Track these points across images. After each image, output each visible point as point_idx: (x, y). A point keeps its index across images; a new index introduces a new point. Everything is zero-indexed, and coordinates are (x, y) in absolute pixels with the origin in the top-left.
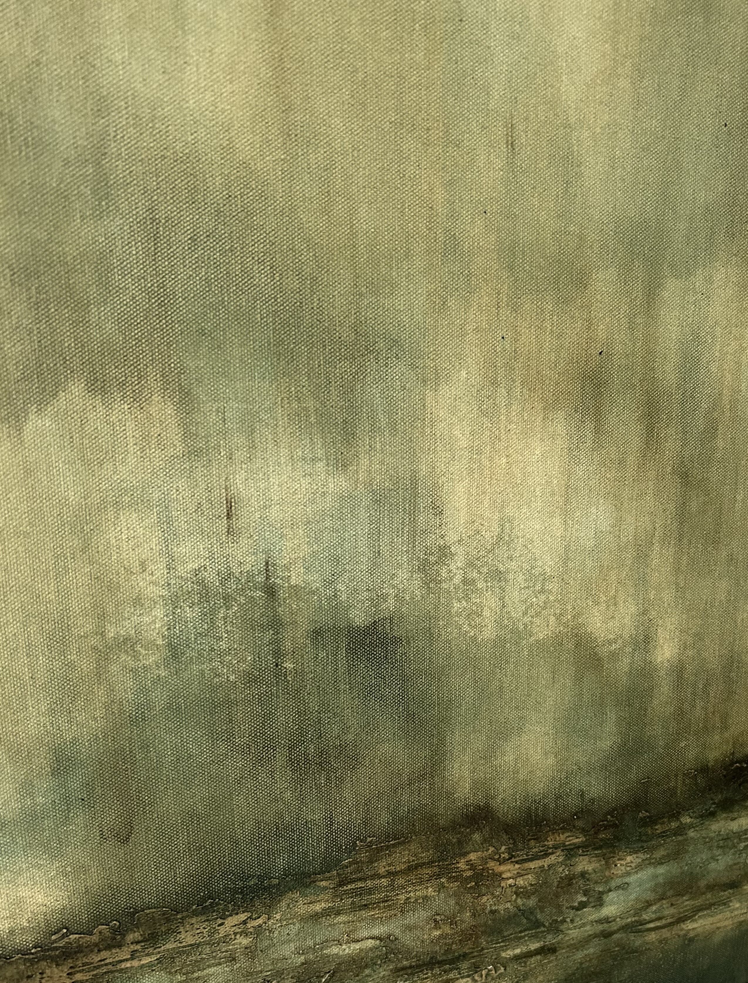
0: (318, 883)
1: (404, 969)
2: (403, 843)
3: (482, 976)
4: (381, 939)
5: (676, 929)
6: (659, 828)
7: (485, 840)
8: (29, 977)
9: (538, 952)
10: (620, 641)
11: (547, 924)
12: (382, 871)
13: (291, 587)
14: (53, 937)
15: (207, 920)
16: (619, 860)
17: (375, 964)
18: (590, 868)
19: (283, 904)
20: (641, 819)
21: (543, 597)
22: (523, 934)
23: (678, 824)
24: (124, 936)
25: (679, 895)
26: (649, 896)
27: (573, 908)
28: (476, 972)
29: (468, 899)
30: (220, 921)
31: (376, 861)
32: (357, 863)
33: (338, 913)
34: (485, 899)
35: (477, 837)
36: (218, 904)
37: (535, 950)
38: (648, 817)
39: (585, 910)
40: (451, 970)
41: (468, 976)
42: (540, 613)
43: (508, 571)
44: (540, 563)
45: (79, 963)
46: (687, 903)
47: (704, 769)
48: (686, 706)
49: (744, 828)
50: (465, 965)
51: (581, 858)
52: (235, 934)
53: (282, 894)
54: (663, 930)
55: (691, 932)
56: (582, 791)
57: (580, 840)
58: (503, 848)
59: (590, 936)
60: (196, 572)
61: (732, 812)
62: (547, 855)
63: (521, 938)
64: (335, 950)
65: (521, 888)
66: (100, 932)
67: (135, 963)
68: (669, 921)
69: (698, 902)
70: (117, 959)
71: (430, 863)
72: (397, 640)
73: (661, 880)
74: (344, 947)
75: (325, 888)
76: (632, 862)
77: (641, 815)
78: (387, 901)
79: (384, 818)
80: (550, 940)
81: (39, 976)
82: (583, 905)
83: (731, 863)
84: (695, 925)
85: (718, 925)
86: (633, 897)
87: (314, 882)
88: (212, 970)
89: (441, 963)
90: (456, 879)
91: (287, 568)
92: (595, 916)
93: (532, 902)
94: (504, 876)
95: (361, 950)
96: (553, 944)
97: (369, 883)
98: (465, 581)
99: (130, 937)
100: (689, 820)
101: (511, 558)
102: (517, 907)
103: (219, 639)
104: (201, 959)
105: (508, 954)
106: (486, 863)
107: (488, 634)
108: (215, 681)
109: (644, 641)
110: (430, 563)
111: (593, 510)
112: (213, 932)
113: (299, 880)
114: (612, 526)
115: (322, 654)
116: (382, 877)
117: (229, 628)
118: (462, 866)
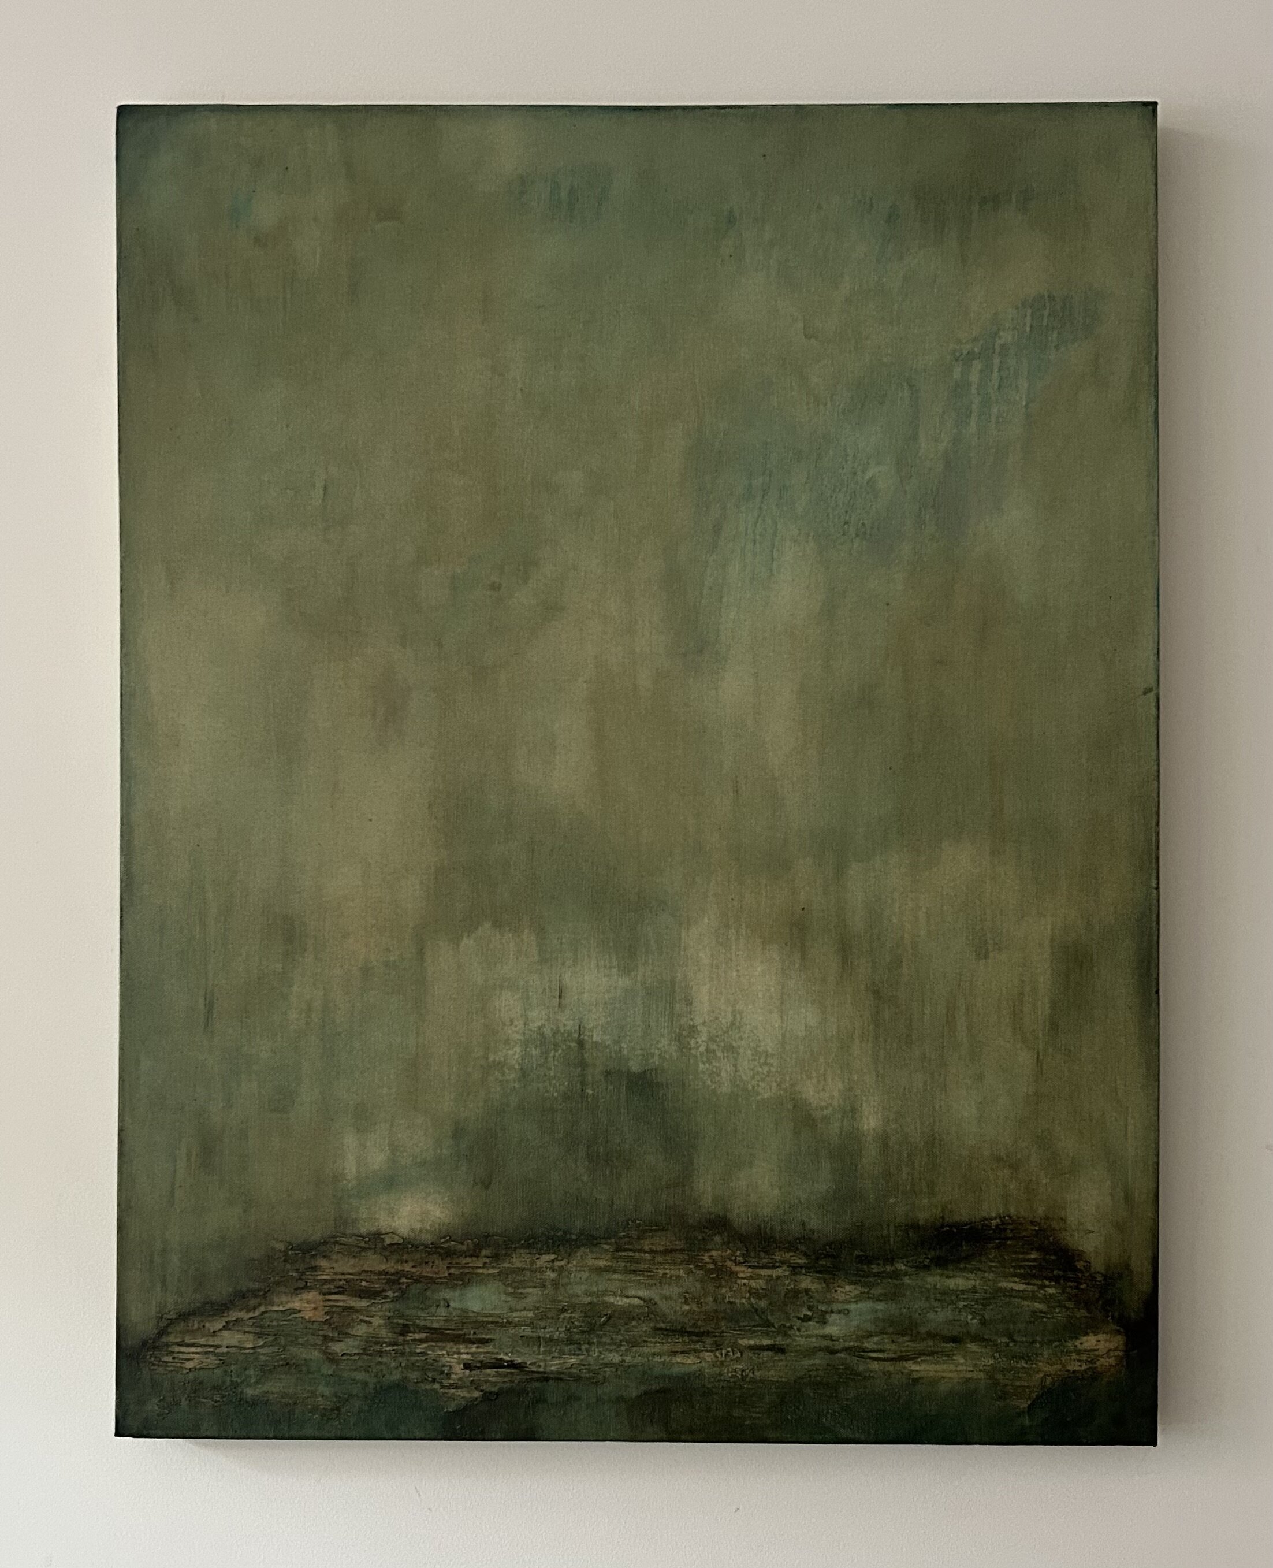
0: (602, 1246)
1: (661, 1329)
2: (663, 1230)
3: (722, 1354)
4: (645, 1301)
5: (899, 1365)
6: (875, 1268)
7: (724, 1243)
8: (427, 1263)
9: (769, 1348)
10: (831, 1108)
11: (776, 1326)
12: (647, 1248)
13: (593, 1042)
14: (443, 1240)
15: (530, 1253)
16: (838, 1287)
17: (640, 1319)
18: (813, 1287)
19: (578, 1254)
20: (859, 1256)
21: (766, 1069)
22: (756, 1329)
23: (893, 1268)
24: (480, 1250)
25: (899, 1334)
26: (872, 1328)
27: (799, 1318)
28: (717, 1350)
29: (711, 1287)
30: (537, 1256)
31: (644, 1239)
32: (629, 1237)
33: (615, 1272)
34: (724, 1290)
35: (717, 1239)
36: (537, 1243)
37: (767, 1345)
38: (864, 1256)
39: (810, 1323)
40: (698, 1342)
41: (711, 1351)
42: (764, 1079)
43: (739, 1047)
44: (763, 1044)
45: (454, 1261)
46: (909, 1344)
47: (915, 1226)
48: (893, 1169)
49: (962, 1288)
50: (709, 1341)
51: (805, 1277)
52: (547, 1268)
53: (579, 1247)
54: (885, 1363)
55: (914, 1373)
56: (804, 1221)
57: (803, 1261)
58: (738, 1253)
59: (815, 1347)
60: (540, 1028)
62: (774, 1267)
63: (754, 1332)
64: (612, 1300)
65: (754, 1289)
66: (468, 1245)
67: (485, 1271)
68: (892, 1356)
69: (921, 1346)
70: (476, 1265)
71: (682, 1251)
72: (659, 1085)
73: (880, 1315)
74: (618, 1298)
75: (607, 1250)
76: (851, 1292)
77: (857, 1253)
78: (649, 1272)
79: (648, 1208)
80: (779, 1340)
81: (431, 1264)
82: (807, 1319)
83: (951, 1318)
84: (918, 1368)
85: (944, 1375)
86: (855, 1323)
87: (600, 1243)
88: (530, 1290)
89: (690, 1334)
90: (701, 1268)
91: (592, 1030)
92: (821, 1332)
93: (763, 1303)
94: (739, 1275)
95: (630, 1305)
96: (783, 1345)
97: (637, 1255)
98: (707, 1050)
99: (484, 1252)
100: (903, 1268)
101: (741, 1038)
102: (752, 1305)
103: (550, 1069)
104: (525, 1280)
105: (744, 1342)
106: (725, 1262)
107: (725, 1089)
108: (546, 1094)
109: (852, 1111)
110: (683, 1036)
111: (803, 1010)
112: (533, 1263)
113: (590, 1240)
114: (820, 1023)
115: (611, 1087)
116: (647, 1252)
117: (556, 1063)
118: (706, 1258)
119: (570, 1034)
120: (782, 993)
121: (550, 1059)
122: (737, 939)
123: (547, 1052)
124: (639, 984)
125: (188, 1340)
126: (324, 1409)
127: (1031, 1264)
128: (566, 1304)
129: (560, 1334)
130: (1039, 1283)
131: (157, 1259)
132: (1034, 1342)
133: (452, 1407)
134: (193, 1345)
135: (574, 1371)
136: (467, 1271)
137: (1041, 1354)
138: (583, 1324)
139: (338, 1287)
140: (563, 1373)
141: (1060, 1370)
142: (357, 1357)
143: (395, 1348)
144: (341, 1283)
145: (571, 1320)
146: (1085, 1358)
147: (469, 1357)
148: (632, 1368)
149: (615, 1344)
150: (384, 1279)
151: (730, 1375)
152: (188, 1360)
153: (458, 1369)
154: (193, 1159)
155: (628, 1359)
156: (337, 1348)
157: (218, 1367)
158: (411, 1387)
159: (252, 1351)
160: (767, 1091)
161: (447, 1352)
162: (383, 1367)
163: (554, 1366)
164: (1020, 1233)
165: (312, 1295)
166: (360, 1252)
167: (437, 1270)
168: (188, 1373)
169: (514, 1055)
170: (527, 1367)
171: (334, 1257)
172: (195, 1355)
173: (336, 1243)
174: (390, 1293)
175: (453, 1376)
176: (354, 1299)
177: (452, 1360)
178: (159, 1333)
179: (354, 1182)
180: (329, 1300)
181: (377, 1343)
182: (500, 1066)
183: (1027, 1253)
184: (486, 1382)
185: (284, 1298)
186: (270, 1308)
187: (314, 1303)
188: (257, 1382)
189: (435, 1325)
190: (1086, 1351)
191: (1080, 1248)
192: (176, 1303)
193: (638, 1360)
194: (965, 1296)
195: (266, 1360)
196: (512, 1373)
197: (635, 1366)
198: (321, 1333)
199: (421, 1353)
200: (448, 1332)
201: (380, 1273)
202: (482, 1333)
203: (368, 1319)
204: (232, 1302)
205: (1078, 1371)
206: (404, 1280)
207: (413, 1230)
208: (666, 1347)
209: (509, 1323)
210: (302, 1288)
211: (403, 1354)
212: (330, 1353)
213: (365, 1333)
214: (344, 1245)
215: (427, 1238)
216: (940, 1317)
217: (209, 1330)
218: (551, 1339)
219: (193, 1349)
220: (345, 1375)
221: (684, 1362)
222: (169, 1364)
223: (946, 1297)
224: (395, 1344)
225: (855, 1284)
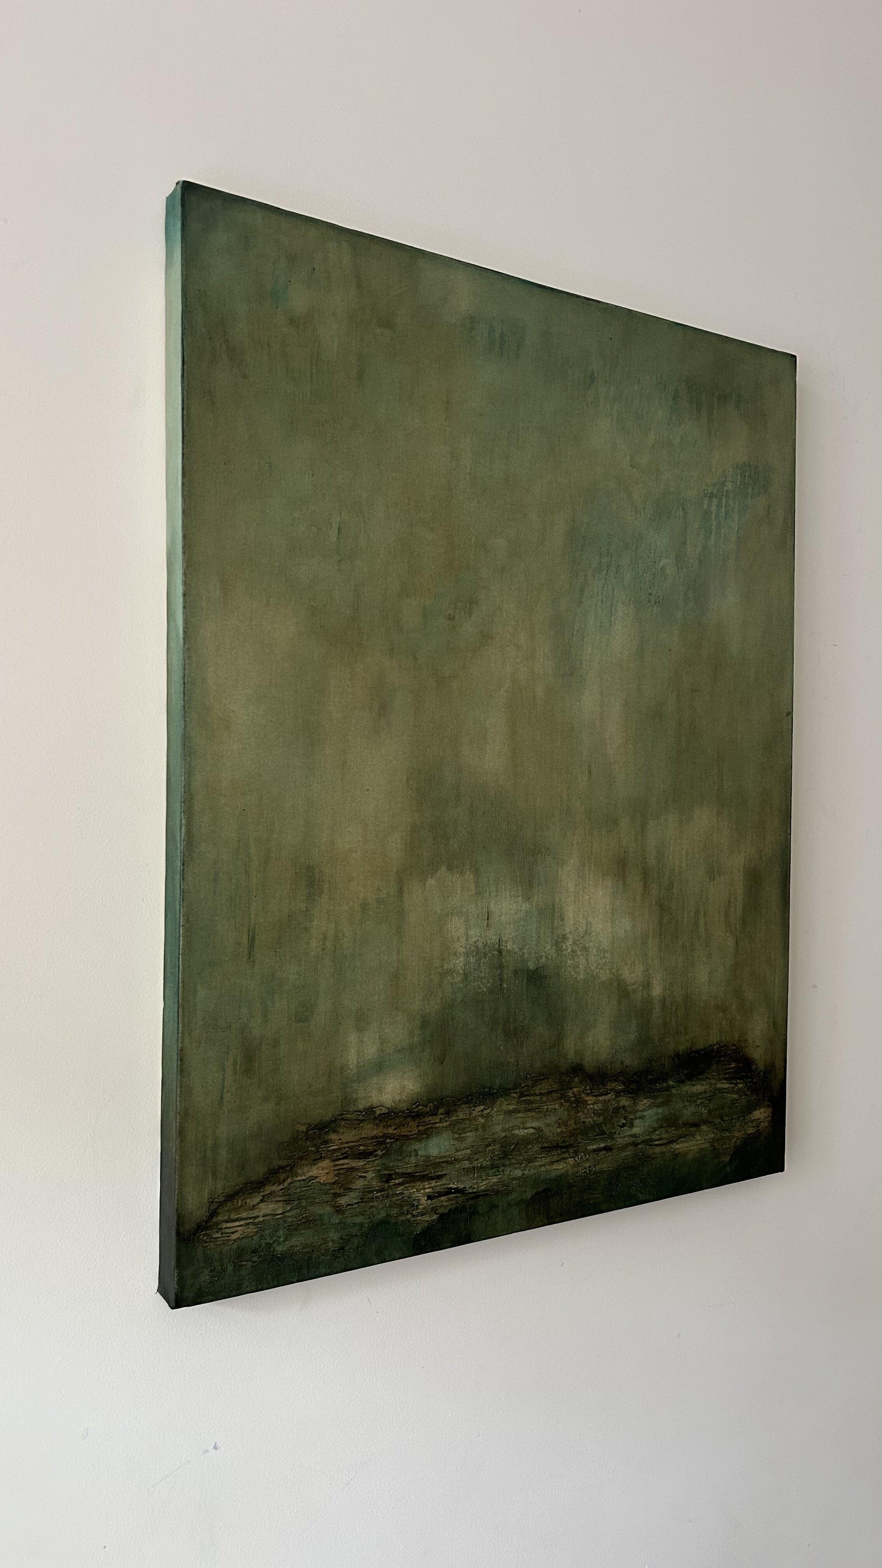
0: (511, 1095)
1: (545, 1148)
2: (546, 1078)
3: (578, 1158)
4: (536, 1130)
5: (669, 1147)
6: (658, 1086)
7: (580, 1082)
8: (403, 1125)
10: (637, 984)
11: (607, 1133)
12: (537, 1092)
13: (507, 950)
14: (414, 1106)
15: (468, 1107)
16: (640, 1101)
17: (532, 1143)
18: (627, 1104)
19: (498, 1103)
20: (650, 1079)
21: (604, 960)
22: (597, 1137)
23: (667, 1085)
24: (438, 1110)
25: (669, 1127)
26: (655, 1125)
27: (619, 1126)
28: (576, 1156)
29: (573, 1113)
30: (473, 1108)
31: (535, 1086)
32: (527, 1086)
33: (519, 1112)
34: (580, 1114)
35: (576, 1079)
36: (473, 1099)
37: (602, 1148)
38: (653, 1079)
39: (625, 1128)
40: (565, 1152)
41: (573, 1157)
42: (603, 968)
43: (589, 947)
44: (602, 944)
45: (421, 1121)
46: (674, 1132)
47: (677, 1055)
48: (667, 1020)
49: (699, 1091)
50: (571, 1150)
51: (623, 1098)
52: (479, 1116)
53: (498, 1098)
54: (663, 1147)
55: (677, 1151)
56: (622, 1060)
57: (622, 1087)
58: (588, 1087)
59: (628, 1144)
60: (475, 942)
61: (693, 1081)
62: (607, 1094)
63: (596, 1139)
64: (517, 1132)
65: (596, 1110)
66: (430, 1107)
67: (441, 1125)
68: (665, 1141)
69: (679, 1132)
70: (435, 1121)
71: (557, 1091)
72: (545, 977)
73: (660, 1116)
74: (521, 1131)
75: (514, 1098)
76: (646, 1103)
77: (649, 1077)
78: (539, 1109)
79: (538, 1065)
80: (609, 1143)
81: (406, 1125)
82: (624, 1125)
83: (694, 1111)
84: (678, 1146)
85: (690, 1148)
86: (647, 1124)
87: (510, 1093)
88: (468, 1134)
89: (562, 1147)
90: (568, 1101)
91: (506, 942)
92: (629, 1133)
93: (601, 1120)
94: (588, 1103)
95: (527, 1134)
96: (610, 1145)
97: (532, 1098)
98: (572, 951)
99: (440, 1111)
100: (672, 1083)
101: (590, 941)
102: (594, 1121)
103: (481, 972)
104: (466, 1127)
105: (591, 1148)
106: (581, 1094)
107: (581, 976)
108: (479, 990)
109: (647, 985)
110: (559, 942)
111: (623, 920)
112: (471, 1114)
113: (505, 1092)
114: (631, 928)
115: (517, 981)
116: (538, 1095)
117: (485, 967)
118: (570, 1094)
119: (494, 945)
120: (613, 910)
121: (482, 965)
122: (589, 874)
123: (480, 959)
124: (534, 907)
125: (233, 1216)
126: (332, 1250)
127: (731, 1071)
128: (490, 1140)
129: (486, 1163)
130: (735, 1082)
131: (209, 1154)
132: (732, 1119)
133: (418, 1230)
134: (237, 1220)
135: (494, 1187)
136: (429, 1126)
137: (735, 1126)
138: (500, 1153)
139: (343, 1154)
140: (488, 1190)
141: (744, 1134)
142: (356, 1206)
143: (382, 1193)
144: (346, 1150)
145: (493, 1151)
146: (754, 1125)
147: (430, 1190)
148: (528, 1178)
149: (518, 1163)
150: (375, 1142)
151: (583, 1171)
152: (233, 1233)
153: (424, 1200)
154: (238, 1067)
155: (526, 1172)
156: (343, 1201)
157: (257, 1232)
158: (393, 1221)
159: (282, 1216)
160: (605, 975)
161: (417, 1189)
162: (374, 1209)
163: (483, 1186)
164: (727, 1052)
165: (326, 1163)
166: (359, 1124)
167: (410, 1130)
168: (233, 1243)
169: (459, 963)
170: (466, 1191)
171: (341, 1130)
172: (239, 1228)
173: (343, 1119)
174: (379, 1153)
175: (420, 1207)
176: (355, 1160)
177: (420, 1195)
178: (210, 1215)
179: (355, 1071)
180: (337, 1165)
181: (370, 1192)
182: (450, 972)
183: (729, 1064)
184: (441, 1206)
185: (306, 1169)
186: (295, 1179)
187: (327, 1169)
188: (285, 1240)
189: (409, 1171)
190: (755, 1120)
191: (753, 1057)
192: (224, 1189)
193: (533, 1171)
194: (701, 1097)
195: (292, 1222)
196: (457, 1197)
197: (530, 1176)
198: (331, 1191)
199: (399, 1194)
200: (417, 1174)
201: (373, 1138)
202: (438, 1171)
203: (364, 1174)
204: (267, 1179)
205: (752, 1133)
206: (388, 1141)
207: (394, 1102)
208: (548, 1160)
209: (455, 1160)
210: (318, 1159)
211: (387, 1197)
212: (337, 1207)
213: (362, 1186)
214: (348, 1120)
215: (404, 1106)
216: (689, 1112)
217: (250, 1204)
218: (481, 1167)
219: (237, 1223)
220: (349, 1221)
221: (557, 1167)
222: (218, 1239)
223: (692, 1098)
224: (383, 1190)
225: (648, 1098)
